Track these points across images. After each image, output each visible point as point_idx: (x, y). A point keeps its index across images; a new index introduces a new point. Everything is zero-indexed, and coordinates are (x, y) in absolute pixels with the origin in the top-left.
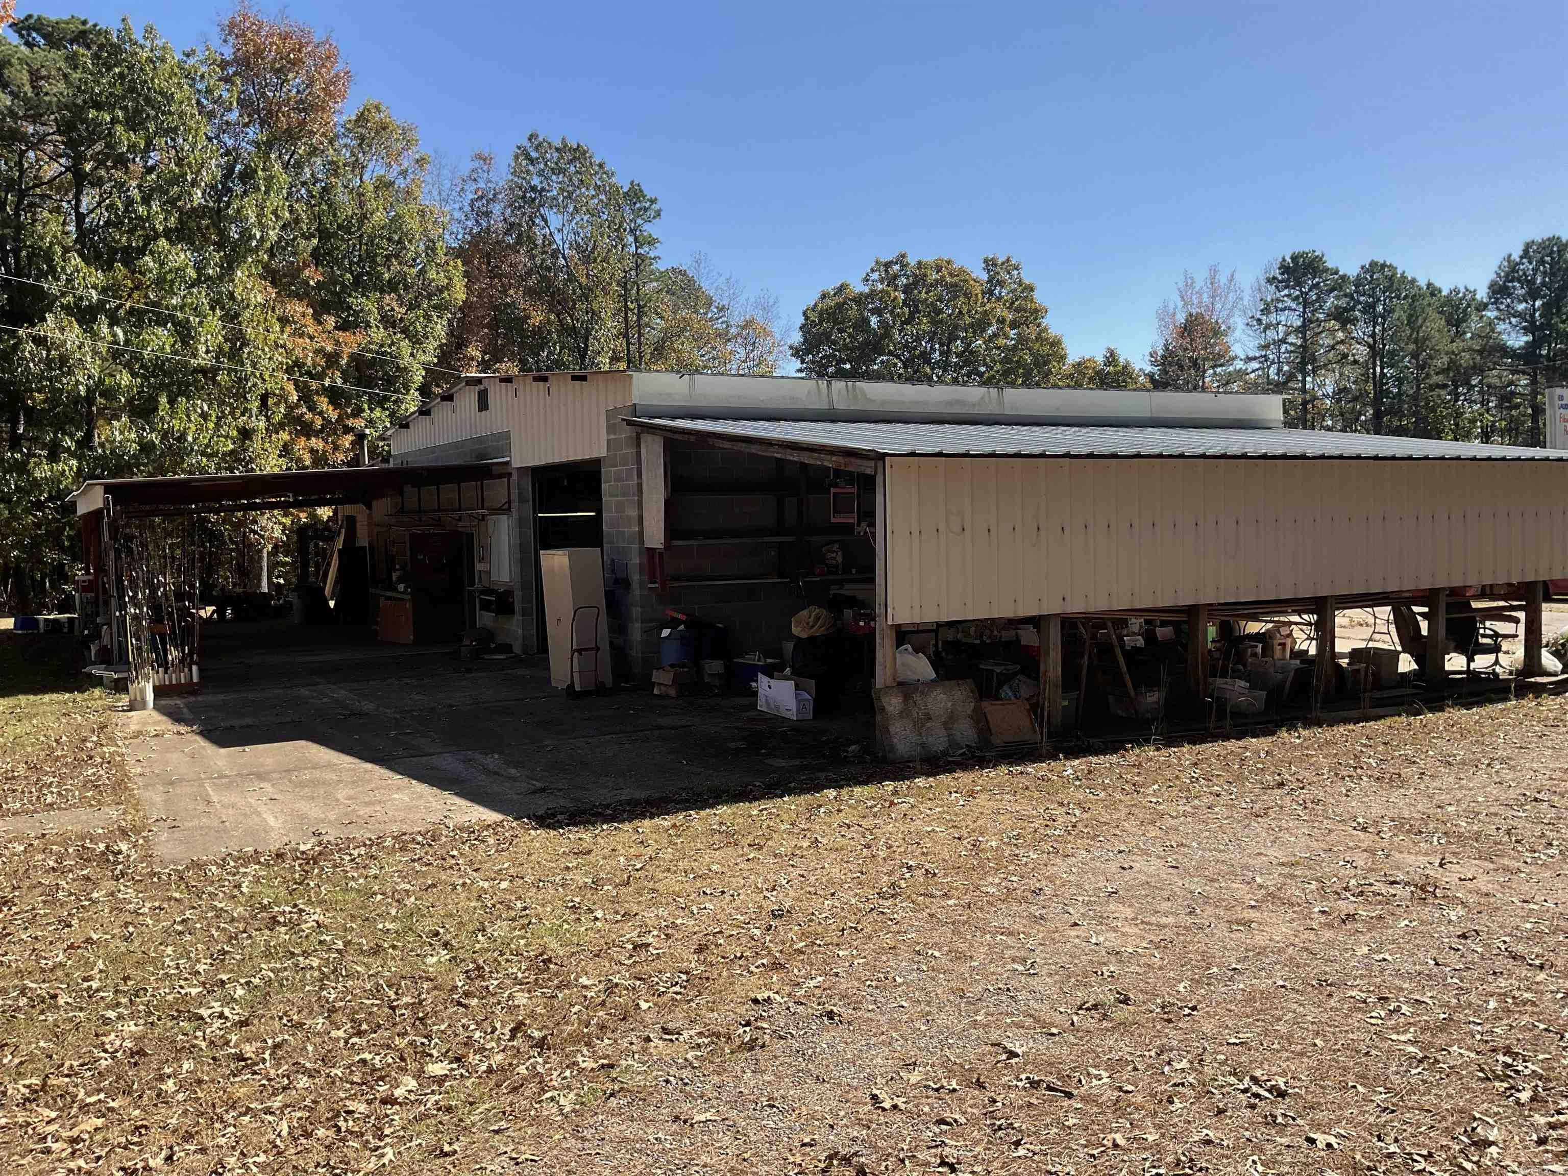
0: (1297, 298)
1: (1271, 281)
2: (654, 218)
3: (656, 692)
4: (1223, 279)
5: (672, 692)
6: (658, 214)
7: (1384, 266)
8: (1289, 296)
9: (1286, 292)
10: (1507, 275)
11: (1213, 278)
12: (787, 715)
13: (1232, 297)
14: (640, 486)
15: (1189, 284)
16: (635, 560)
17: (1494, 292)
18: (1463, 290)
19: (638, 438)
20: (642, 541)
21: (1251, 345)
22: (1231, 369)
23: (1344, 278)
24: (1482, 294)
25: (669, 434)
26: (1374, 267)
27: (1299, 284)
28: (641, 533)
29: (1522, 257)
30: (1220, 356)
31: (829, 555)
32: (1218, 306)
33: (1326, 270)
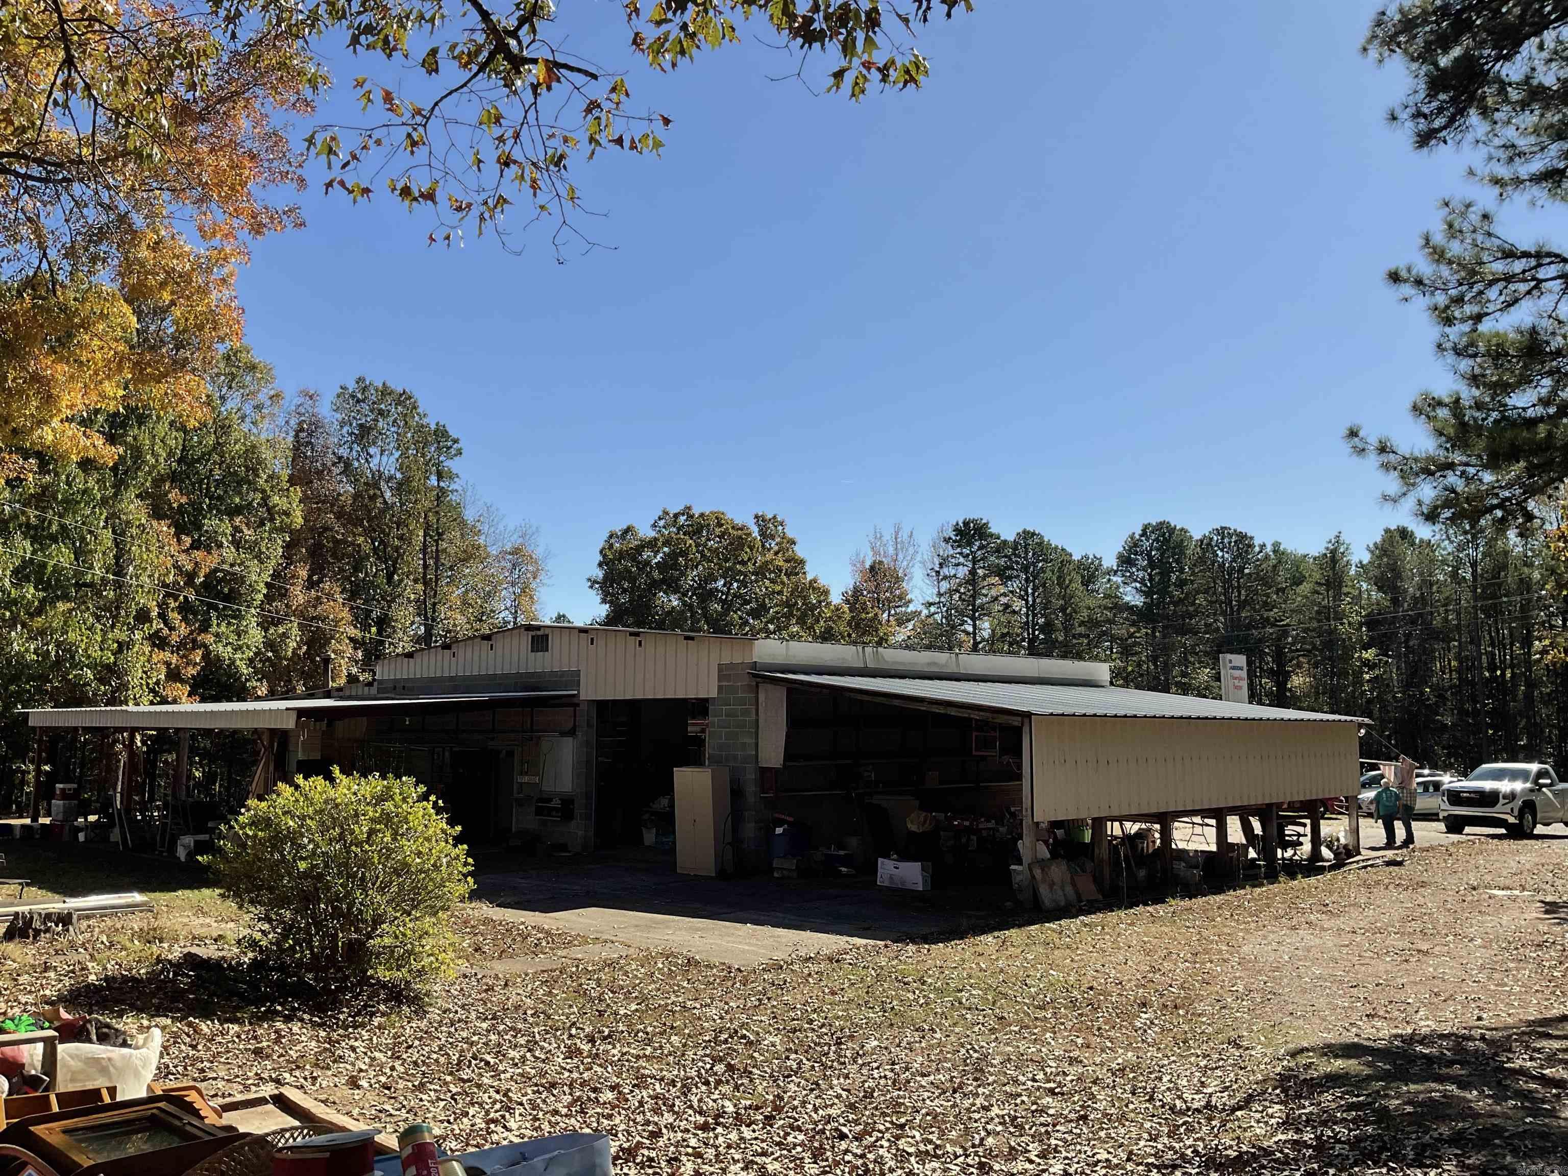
0: (968, 555)
1: (947, 540)
2: (455, 455)
3: (776, 875)
4: (904, 535)
5: (795, 875)
6: (459, 453)
7: (1033, 534)
8: (961, 554)
9: (959, 550)
10: (1131, 548)
11: (897, 533)
12: (913, 887)
13: (911, 550)
14: (757, 721)
15: (879, 537)
16: (751, 776)
17: (1123, 562)
18: (1091, 557)
19: (757, 686)
20: (757, 762)
21: (929, 592)
22: (909, 610)
23: (1005, 542)
24: (1109, 561)
25: (789, 685)
26: (1028, 535)
27: (970, 544)
28: (757, 756)
29: (1141, 536)
30: (900, 598)
31: (866, 774)
32: (901, 556)
33: (991, 535)
